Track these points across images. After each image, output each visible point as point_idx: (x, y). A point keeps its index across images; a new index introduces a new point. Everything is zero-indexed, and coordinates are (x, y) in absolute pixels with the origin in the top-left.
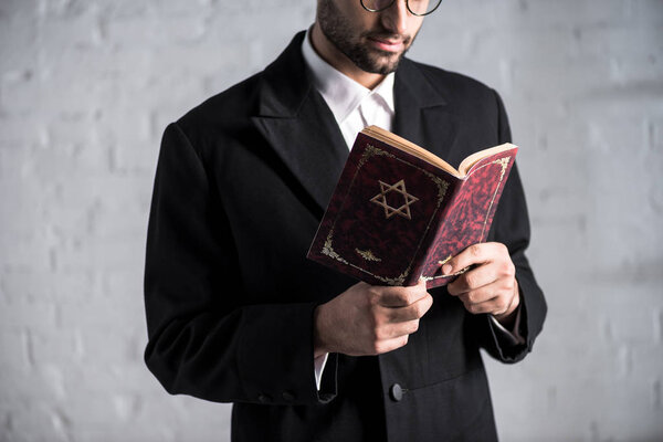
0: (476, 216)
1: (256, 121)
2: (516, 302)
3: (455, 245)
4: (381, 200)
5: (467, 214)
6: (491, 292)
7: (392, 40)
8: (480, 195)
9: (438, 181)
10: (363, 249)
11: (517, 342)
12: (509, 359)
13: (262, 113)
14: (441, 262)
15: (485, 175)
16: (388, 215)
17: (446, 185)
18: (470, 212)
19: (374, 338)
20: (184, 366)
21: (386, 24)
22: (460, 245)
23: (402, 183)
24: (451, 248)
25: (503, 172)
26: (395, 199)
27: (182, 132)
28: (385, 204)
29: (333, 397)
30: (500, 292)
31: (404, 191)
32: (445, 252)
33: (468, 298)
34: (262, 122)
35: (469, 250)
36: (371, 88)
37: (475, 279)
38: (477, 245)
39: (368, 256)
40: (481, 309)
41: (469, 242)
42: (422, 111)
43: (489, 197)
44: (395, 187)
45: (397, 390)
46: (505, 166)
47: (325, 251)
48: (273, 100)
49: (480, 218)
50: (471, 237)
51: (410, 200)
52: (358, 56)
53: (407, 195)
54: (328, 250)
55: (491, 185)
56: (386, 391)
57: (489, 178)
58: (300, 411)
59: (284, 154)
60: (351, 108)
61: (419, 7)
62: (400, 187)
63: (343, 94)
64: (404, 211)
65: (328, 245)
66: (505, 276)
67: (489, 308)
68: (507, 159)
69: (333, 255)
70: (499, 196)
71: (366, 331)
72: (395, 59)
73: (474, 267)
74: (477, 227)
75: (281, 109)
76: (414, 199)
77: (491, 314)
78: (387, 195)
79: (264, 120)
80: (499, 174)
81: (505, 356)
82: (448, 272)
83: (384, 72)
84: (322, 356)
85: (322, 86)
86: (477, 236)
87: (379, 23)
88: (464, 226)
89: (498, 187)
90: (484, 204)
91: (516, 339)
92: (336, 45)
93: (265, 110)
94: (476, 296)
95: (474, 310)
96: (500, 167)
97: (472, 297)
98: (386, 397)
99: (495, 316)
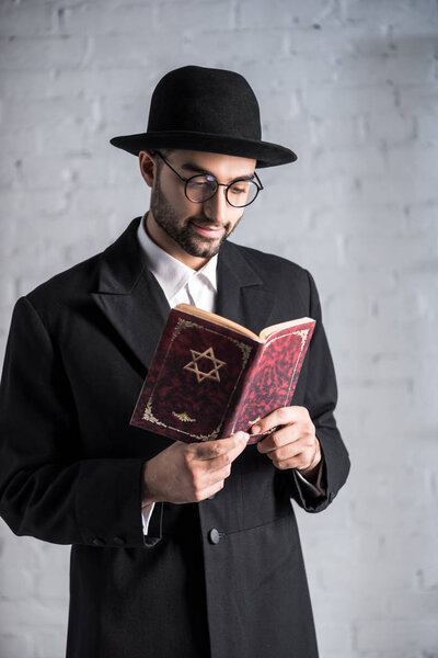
0: (281, 382)
1: (96, 297)
2: (318, 458)
3: (263, 408)
4: (193, 367)
5: (273, 380)
6: (295, 449)
7: (213, 227)
8: (283, 363)
9: (242, 346)
10: (179, 412)
11: (319, 494)
12: (311, 509)
13: (101, 290)
14: (251, 423)
15: (286, 344)
16: (200, 380)
17: (249, 349)
18: (275, 378)
19: (194, 488)
20: (29, 512)
21: (207, 214)
22: (268, 408)
23: (211, 350)
24: (260, 410)
25: (303, 342)
26: (206, 365)
27: (31, 306)
28: (196, 370)
29: (158, 540)
30: (303, 449)
31: (212, 358)
32: (254, 414)
33: (275, 456)
34: (100, 298)
35: (275, 412)
36: (197, 269)
37: (281, 438)
38: (282, 409)
39: (184, 418)
40: (288, 465)
41: (276, 406)
42: (241, 289)
43: (292, 366)
44: (204, 354)
45: (215, 535)
46: (304, 338)
47: (146, 417)
48: (111, 279)
49: (285, 385)
50: (278, 401)
51: (218, 364)
52: (183, 240)
53: (215, 361)
54: (148, 416)
55: (293, 354)
56: (205, 535)
57: (290, 348)
58: (130, 553)
59: (119, 326)
60: (178, 287)
61: (237, 200)
62: (209, 354)
63: (173, 274)
64: (214, 374)
65: (148, 411)
66: (307, 434)
67: (295, 464)
68: (306, 332)
69: (153, 420)
70: (301, 365)
71: (186, 483)
72: (216, 244)
73: (280, 427)
74: (283, 392)
75: (118, 287)
76: (222, 363)
77: (296, 469)
78: (198, 362)
79: (103, 297)
80: (300, 345)
81: (308, 506)
82: (256, 431)
83: (207, 256)
84: (150, 505)
85: (154, 266)
86: (282, 401)
87: (202, 212)
88: (271, 391)
89: (300, 357)
90: (287, 372)
91: (318, 492)
92: (166, 230)
93: (104, 287)
94: (282, 454)
95: (282, 466)
96: (300, 339)
97: (279, 454)
98: (205, 540)
99: (300, 471)
